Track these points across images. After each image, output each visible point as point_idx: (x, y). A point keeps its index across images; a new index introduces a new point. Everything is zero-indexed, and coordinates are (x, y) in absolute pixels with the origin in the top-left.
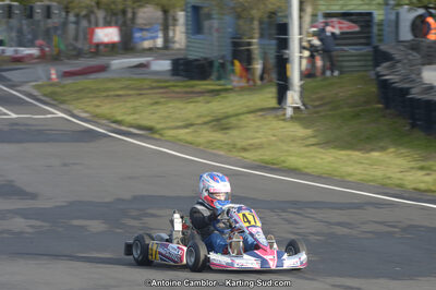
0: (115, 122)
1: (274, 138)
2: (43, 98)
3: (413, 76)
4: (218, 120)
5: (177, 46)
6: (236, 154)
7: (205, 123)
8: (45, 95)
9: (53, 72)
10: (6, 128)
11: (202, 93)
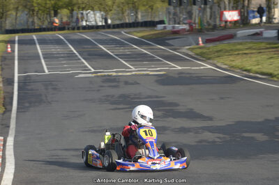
0: (245, 70)
9: (200, 39)
10: (177, 76)
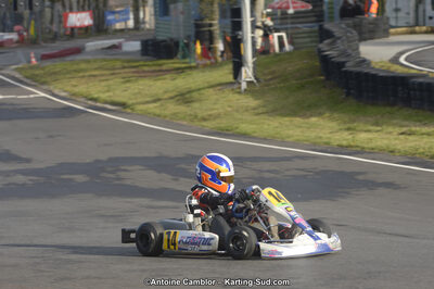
0: (91, 99)
1: (229, 109)
2: (25, 80)
3: (350, 51)
4: (182, 95)
5: (147, 26)
6: (197, 123)
7: (172, 98)
8: (27, 77)
9: (32, 55)
11: (168, 71)
